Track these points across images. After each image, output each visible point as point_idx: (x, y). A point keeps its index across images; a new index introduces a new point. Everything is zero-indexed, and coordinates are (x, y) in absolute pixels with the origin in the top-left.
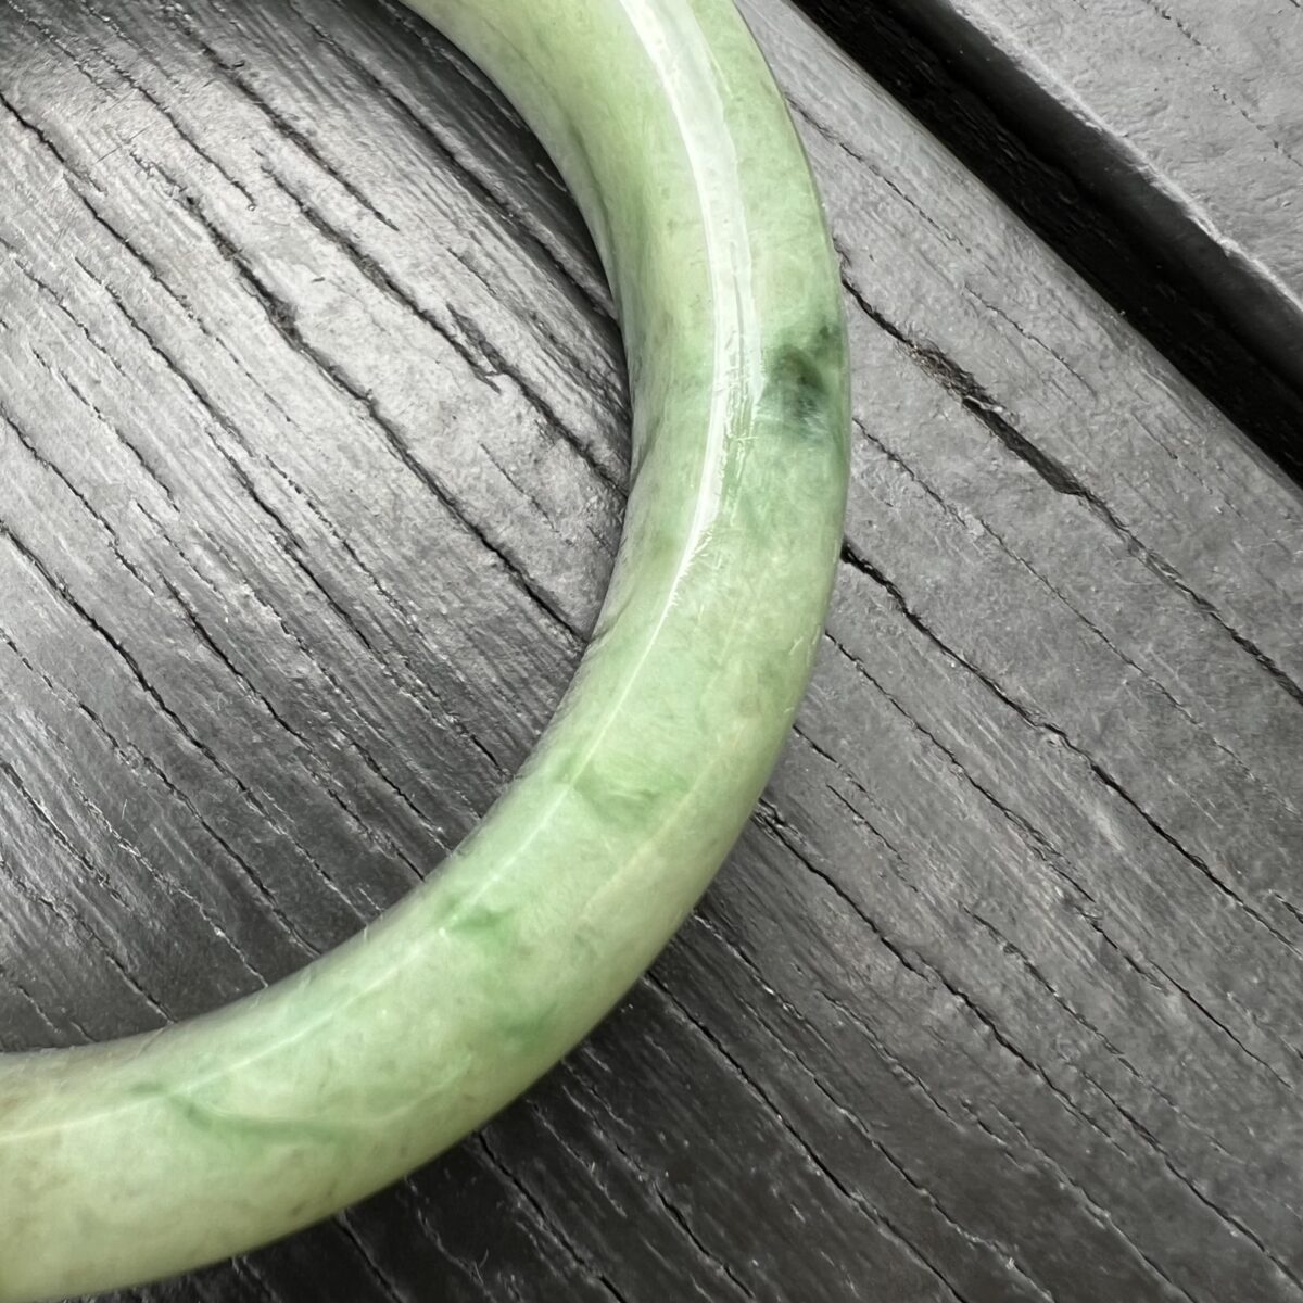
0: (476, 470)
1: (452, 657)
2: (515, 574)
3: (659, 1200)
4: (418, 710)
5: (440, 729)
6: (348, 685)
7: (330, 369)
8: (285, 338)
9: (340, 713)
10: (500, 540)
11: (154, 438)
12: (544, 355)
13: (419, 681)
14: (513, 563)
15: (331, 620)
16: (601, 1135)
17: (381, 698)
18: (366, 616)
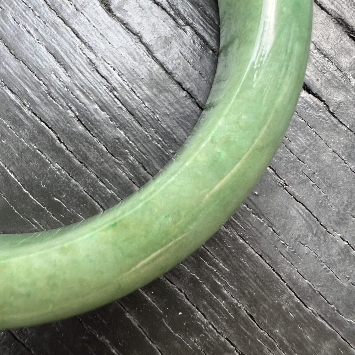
0: (179, 61)
1: (171, 130)
2: (193, 99)
3: (245, 312)
4: (160, 149)
5: (168, 155)
6: (134, 140)
7: (124, 24)
8: (107, 12)
9: (132, 150)
10: (188, 87)
11: (60, 50)
12: (202, 19)
13: (160, 139)
14: (192, 95)
15: (128, 117)
16: (225, 292)
17: (146, 144)
18: (140, 115)
